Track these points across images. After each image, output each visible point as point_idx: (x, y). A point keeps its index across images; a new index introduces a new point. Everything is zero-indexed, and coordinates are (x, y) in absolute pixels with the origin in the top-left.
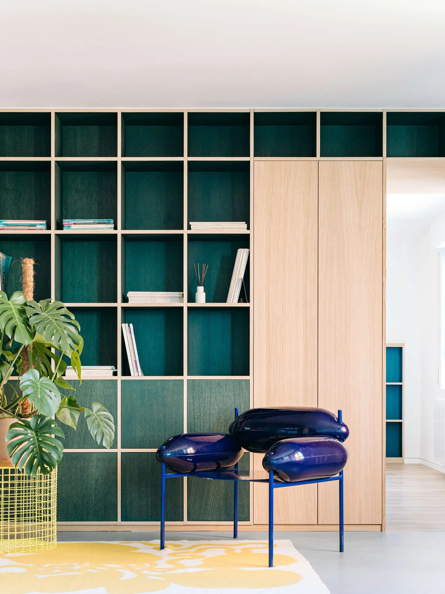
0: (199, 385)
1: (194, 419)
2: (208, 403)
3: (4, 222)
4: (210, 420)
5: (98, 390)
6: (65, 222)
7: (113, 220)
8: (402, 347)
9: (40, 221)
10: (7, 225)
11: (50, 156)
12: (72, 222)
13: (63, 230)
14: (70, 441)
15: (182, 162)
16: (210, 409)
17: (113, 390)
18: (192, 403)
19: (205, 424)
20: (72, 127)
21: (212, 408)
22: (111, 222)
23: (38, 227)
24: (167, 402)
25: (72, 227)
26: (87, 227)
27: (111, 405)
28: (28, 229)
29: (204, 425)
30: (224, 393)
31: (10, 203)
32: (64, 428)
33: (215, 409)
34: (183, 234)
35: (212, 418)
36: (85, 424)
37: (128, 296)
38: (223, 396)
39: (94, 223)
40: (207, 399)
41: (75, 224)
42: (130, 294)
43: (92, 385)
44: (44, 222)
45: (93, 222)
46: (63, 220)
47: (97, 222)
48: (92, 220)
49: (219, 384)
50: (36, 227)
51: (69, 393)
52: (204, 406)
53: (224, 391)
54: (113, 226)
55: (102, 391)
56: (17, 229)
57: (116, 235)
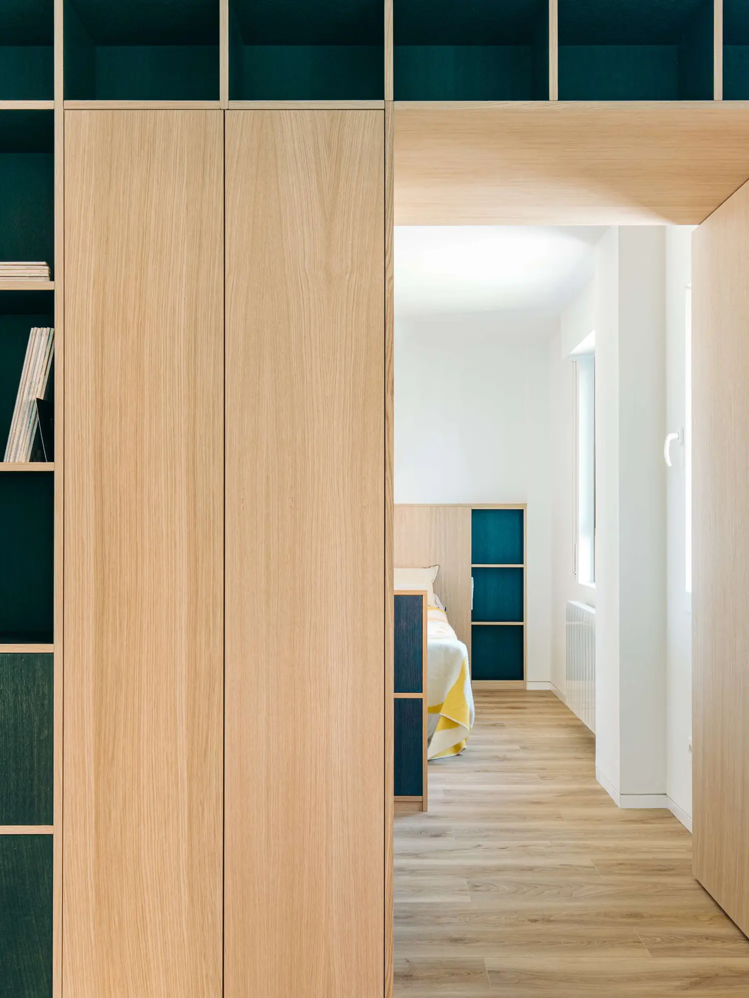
8: (523, 510)
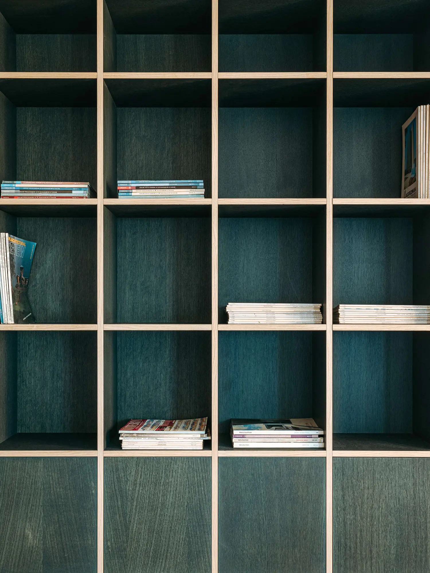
0: (354, 466)
1: (345, 526)
2: (368, 499)
3: (17, 185)
4: (372, 528)
5: (179, 475)
6: (122, 184)
7: (202, 181)
9: (79, 183)
10: (22, 190)
11: (95, 70)
12: (133, 185)
13: (118, 198)
14: (130, 562)
15: (324, 81)
16: (372, 508)
17: (204, 475)
18: (340, 497)
19: (364, 534)
20: (131, 37)
21: (375, 506)
22: (200, 184)
23: (75, 193)
24: (298, 496)
25: (133, 194)
26: (158, 194)
27: (201, 500)
28: (57, 197)
29: (361, 535)
30: (396, 482)
31: (33, 158)
32: (120, 540)
33: (380, 509)
34: (326, 205)
35: (375, 523)
36: (156, 533)
37: (227, 311)
38: (395, 485)
39: (169, 188)
40: (366, 491)
41: (138, 188)
42: (232, 308)
43: (168, 466)
44: (85, 185)
45: (168, 185)
46: (119, 182)
47: (176, 185)
48: (167, 181)
49: (387, 465)
50: (72, 193)
51: (127, 479)
52: (362, 503)
53: (397, 478)
54: (202, 191)
55: (186, 476)
56: (39, 197)
57: (209, 208)
